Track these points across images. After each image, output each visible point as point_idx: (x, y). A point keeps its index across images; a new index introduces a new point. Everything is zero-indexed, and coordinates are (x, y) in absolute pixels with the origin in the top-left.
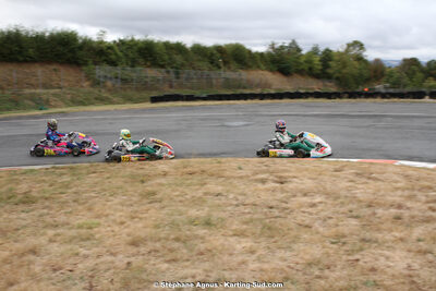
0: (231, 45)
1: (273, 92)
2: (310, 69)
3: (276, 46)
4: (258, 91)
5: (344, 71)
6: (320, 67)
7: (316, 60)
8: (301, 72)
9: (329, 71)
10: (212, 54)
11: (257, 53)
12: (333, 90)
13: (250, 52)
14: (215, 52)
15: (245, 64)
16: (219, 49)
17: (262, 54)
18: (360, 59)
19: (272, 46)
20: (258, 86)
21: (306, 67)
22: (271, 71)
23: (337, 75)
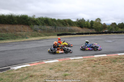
0: (67, 19)
1: (81, 33)
2: (88, 26)
3: (79, 20)
4: (77, 32)
5: (97, 27)
6: (90, 26)
7: (89, 23)
8: (85, 27)
9: (93, 26)
10: (63, 22)
11: (74, 22)
12: (95, 32)
13: (72, 21)
14: (64, 21)
15: (71, 25)
16: (65, 21)
17: (75, 22)
18: (100, 23)
19: (78, 20)
20: (77, 31)
21: (86, 25)
22: (78, 27)
23: (95, 28)
